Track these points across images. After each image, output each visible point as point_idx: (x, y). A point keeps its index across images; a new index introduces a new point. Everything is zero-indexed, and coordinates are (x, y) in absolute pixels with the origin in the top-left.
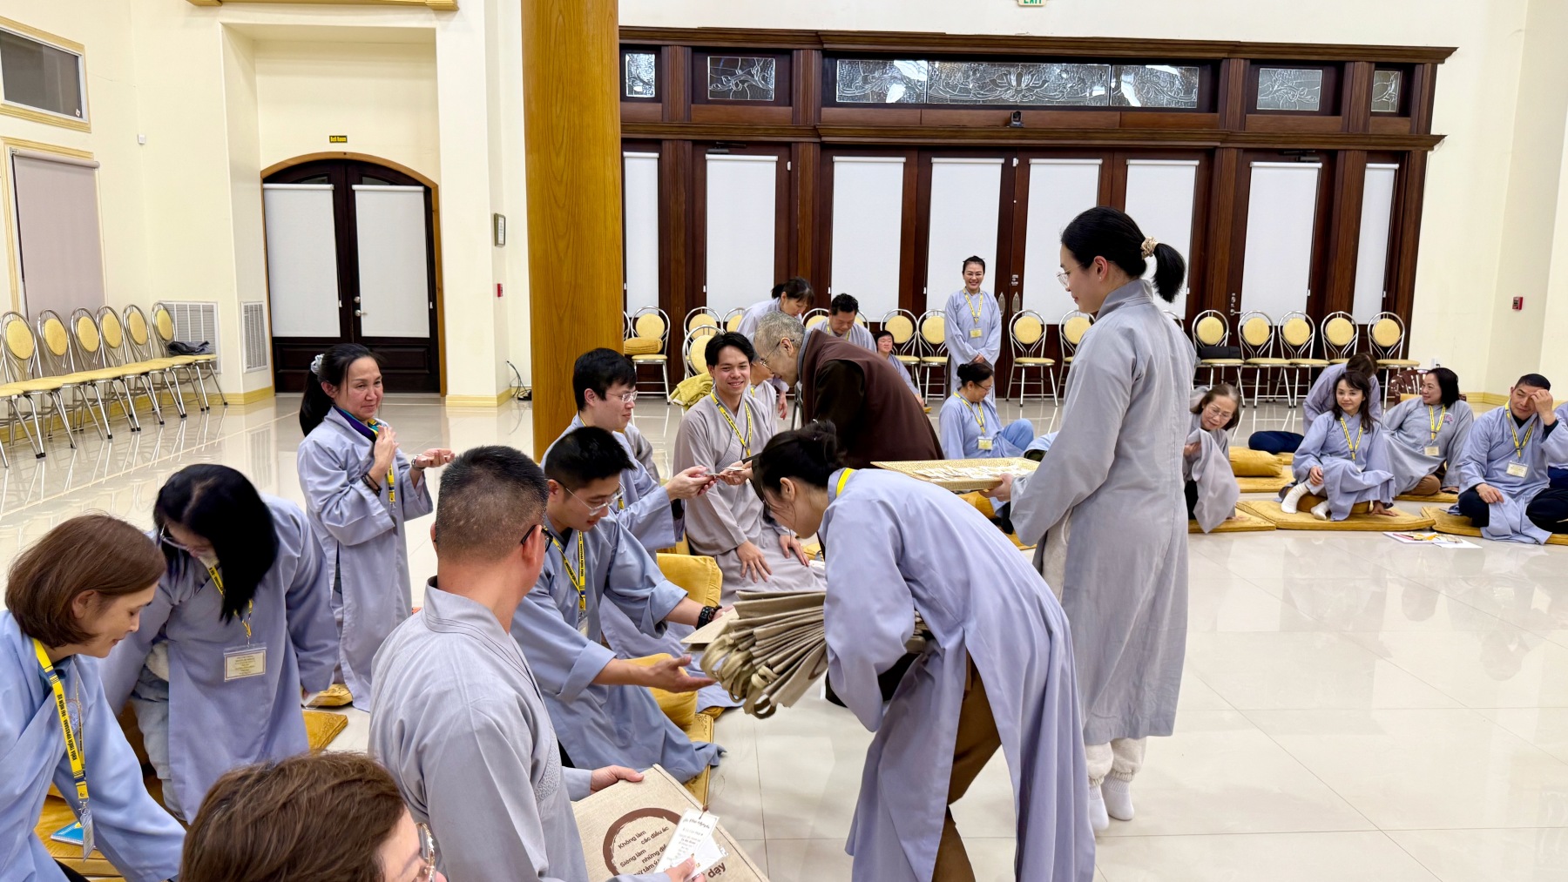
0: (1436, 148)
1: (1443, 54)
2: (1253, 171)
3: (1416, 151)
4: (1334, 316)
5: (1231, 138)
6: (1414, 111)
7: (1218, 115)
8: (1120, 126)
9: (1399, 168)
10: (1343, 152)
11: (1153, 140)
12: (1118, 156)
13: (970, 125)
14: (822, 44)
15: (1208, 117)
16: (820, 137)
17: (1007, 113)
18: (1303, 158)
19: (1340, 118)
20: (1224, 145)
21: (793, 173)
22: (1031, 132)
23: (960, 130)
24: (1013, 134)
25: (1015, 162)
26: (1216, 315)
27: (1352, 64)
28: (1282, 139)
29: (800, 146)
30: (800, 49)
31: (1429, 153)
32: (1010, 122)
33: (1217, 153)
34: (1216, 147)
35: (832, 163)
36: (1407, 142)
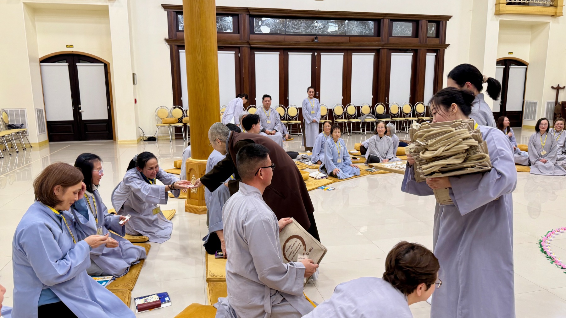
0: (447, 48)
1: (448, 18)
2: (392, 56)
3: (441, 49)
4: (418, 103)
5: (385, 45)
6: (440, 37)
7: (380, 37)
8: (350, 42)
9: (436, 55)
10: (419, 50)
11: (360, 46)
12: (349, 52)
13: (301, 41)
14: (249, 12)
15: (377, 38)
16: (250, 45)
17: (313, 37)
18: (407, 52)
19: (418, 38)
20: (383, 48)
21: (241, 58)
22: (321, 44)
23: (298, 43)
24: (315, 44)
25: (316, 54)
26: (382, 104)
27: (421, 21)
28: (401, 46)
29: (243, 48)
30: (241, 14)
31: (445, 50)
32: (314, 40)
33: (381, 50)
34: (380, 48)
35: (254, 54)
36: (439, 46)
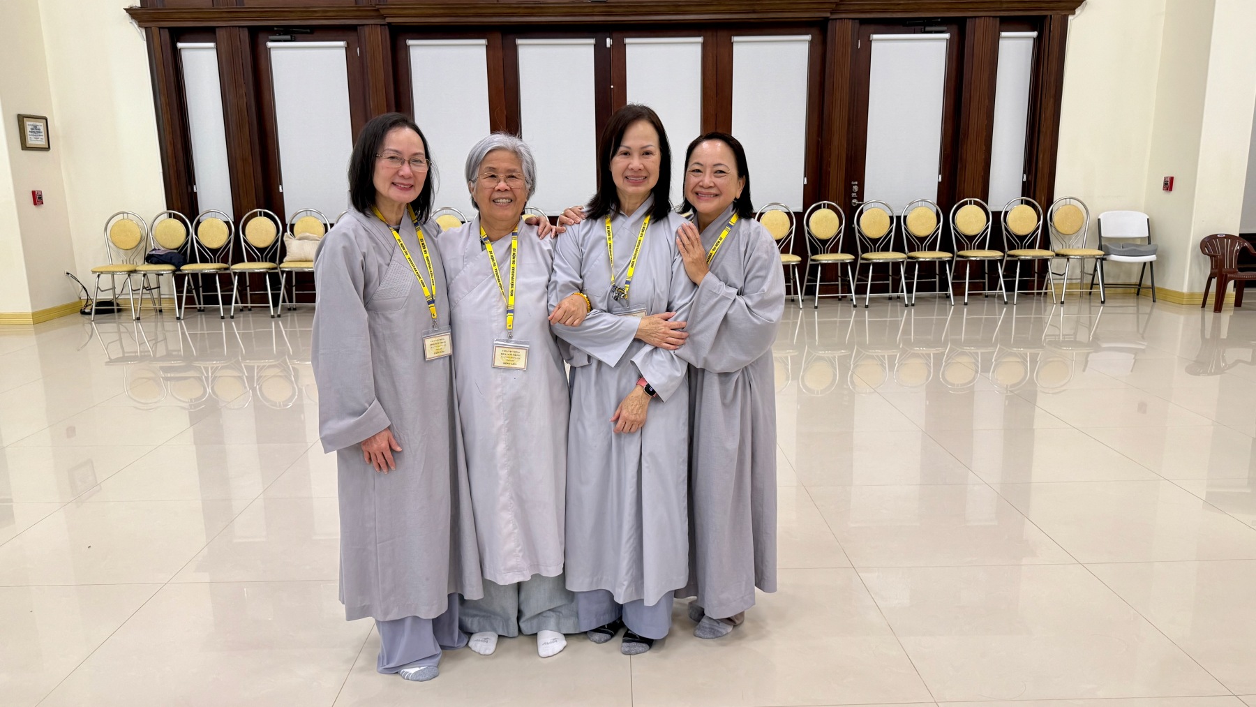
0: (1078, 11)
2: (873, 45)
3: (1056, 16)
4: (965, 203)
9: (1039, 37)
10: (972, 20)
11: (754, 12)
12: (718, 33)
16: (384, 17)
18: (928, 29)
20: (835, 16)
21: (363, 60)
22: (615, 7)
25: (609, 42)
26: (830, 207)
28: (901, 7)
29: (368, 30)
31: (1070, 18)
33: (830, 25)
34: (827, 19)
35: (406, 47)
36: (1046, 6)
